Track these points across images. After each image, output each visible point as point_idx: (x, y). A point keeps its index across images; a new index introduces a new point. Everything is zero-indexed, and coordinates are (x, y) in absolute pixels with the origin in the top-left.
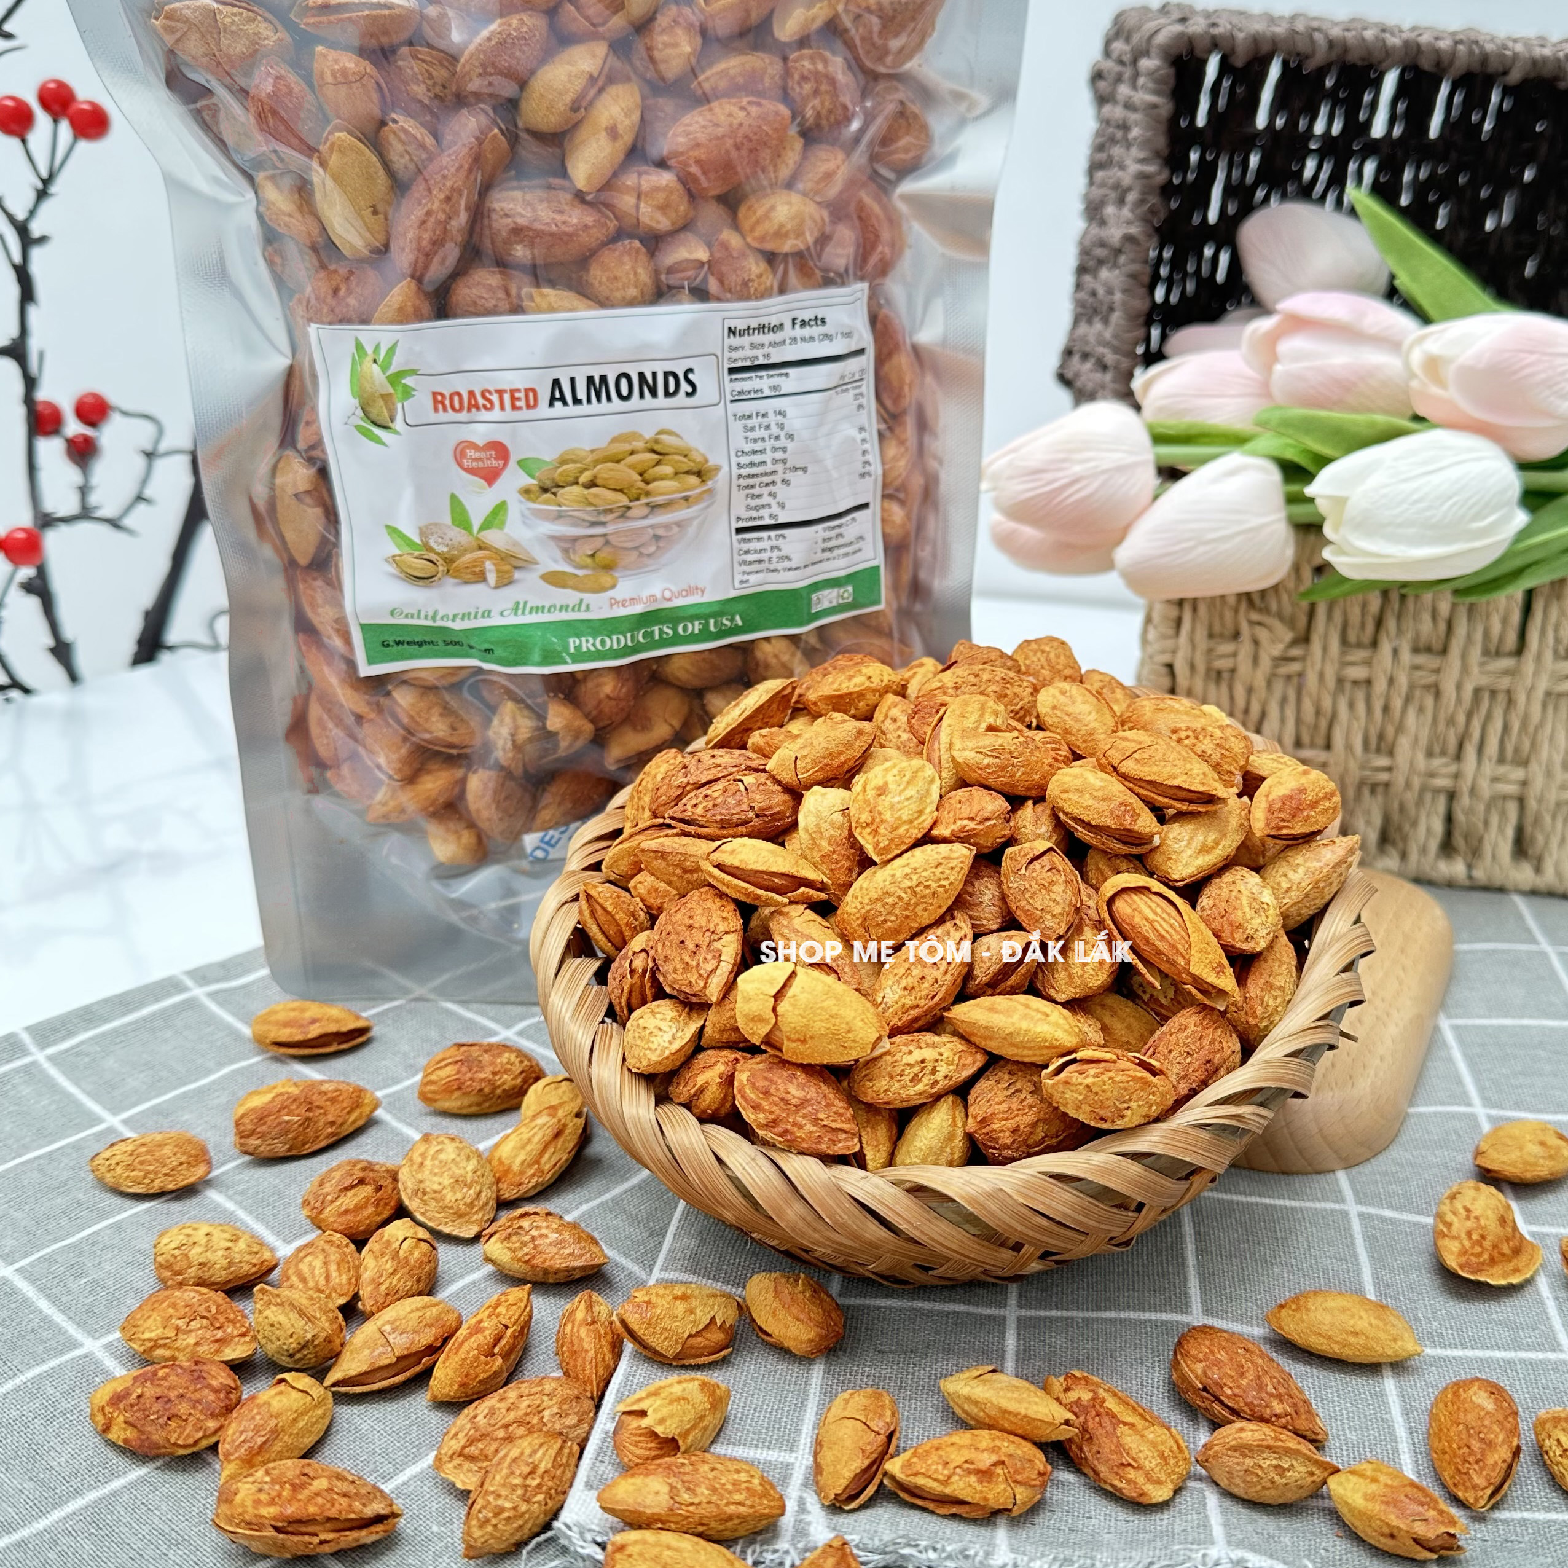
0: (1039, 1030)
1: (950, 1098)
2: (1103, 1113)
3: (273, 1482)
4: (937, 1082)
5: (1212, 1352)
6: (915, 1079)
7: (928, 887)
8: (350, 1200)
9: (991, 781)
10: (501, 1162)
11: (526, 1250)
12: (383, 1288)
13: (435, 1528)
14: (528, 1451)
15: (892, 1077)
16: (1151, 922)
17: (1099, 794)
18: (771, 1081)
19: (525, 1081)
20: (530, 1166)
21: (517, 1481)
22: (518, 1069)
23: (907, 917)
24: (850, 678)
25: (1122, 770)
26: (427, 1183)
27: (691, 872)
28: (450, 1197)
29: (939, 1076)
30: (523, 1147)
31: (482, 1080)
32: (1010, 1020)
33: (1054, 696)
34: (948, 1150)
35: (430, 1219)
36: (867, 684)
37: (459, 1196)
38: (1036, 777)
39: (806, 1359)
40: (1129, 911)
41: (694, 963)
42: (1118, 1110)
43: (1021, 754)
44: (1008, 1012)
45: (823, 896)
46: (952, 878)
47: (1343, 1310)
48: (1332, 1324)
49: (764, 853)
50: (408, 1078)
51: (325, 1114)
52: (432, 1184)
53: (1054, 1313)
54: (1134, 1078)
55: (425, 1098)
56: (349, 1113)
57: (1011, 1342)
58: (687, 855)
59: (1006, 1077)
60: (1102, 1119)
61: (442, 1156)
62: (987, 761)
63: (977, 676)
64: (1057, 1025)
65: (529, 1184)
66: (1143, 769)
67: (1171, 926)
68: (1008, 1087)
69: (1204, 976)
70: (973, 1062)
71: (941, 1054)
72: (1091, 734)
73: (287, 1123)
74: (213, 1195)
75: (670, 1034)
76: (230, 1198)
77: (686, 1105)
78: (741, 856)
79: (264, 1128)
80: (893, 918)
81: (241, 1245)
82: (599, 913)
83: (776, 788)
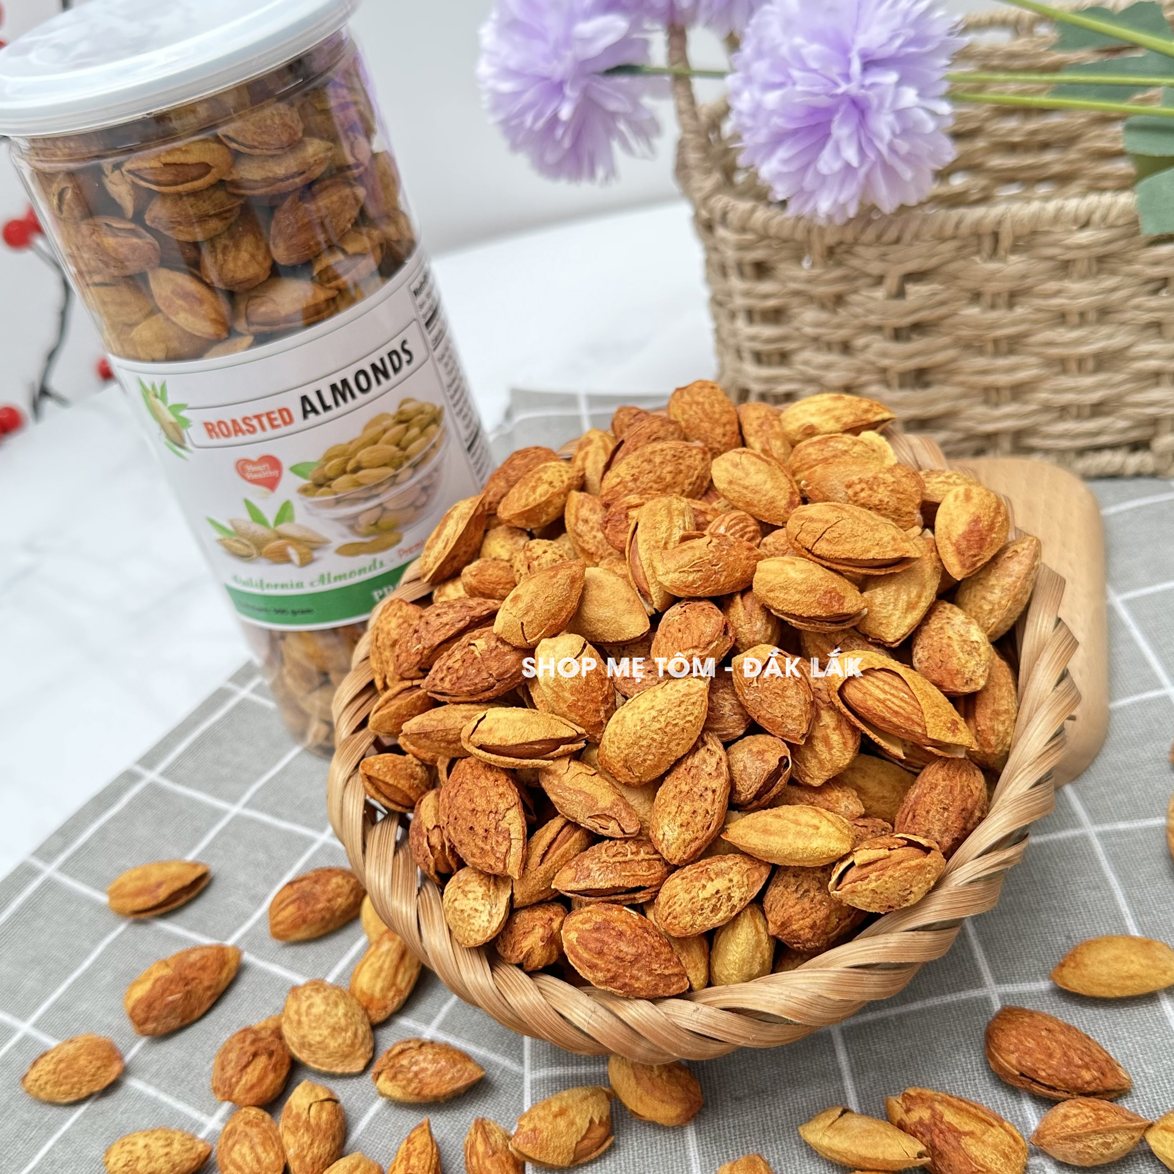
0: (814, 845)
1: (748, 912)
2: (889, 903)
4: (734, 906)
5: (1021, 1042)
6: (715, 909)
7: (676, 725)
8: (252, 1075)
10: (363, 993)
11: (413, 1085)
12: (308, 1159)
15: (693, 913)
16: (883, 702)
17: (803, 587)
19: (356, 896)
20: (389, 989)
22: (347, 889)
23: (663, 754)
24: (534, 489)
25: (818, 551)
26: (310, 1037)
27: (455, 742)
28: (333, 1044)
29: (735, 901)
30: (378, 976)
31: (323, 909)
32: (785, 841)
33: (727, 470)
34: (759, 955)
35: (322, 1065)
36: (551, 490)
37: (340, 1040)
38: (738, 575)
39: (678, 1128)
40: (860, 695)
41: (488, 848)
42: (902, 896)
43: (719, 560)
44: (781, 833)
45: (580, 745)
46: (696, 712)
47: (1116, 959)
48: (1109, 974)
49: (519, 724)
50: (255, 910)
51: (201, 982)
52: (314, 1037)
53: (869, 1016)
54: (910, 868)
55: (277, 936)
56: (220, 973)
58: (446, 731)
59: (792, 880)
60: (890, 907)
61: (314, 1011)
62: (691, 578)
63: (650, 461)
64: (828, 836)
65: (393, 1004)
66: (835, 548)
67: (902, 699)
68: (796, 891)
69: (942, 738)
70: (760, 876)
71: (731, 880)
72: (772, 503)
73: (172, 1002)
74: (134, 1084)
75: (487, 912)
76: (149, 1082)
77: (520, 966)
78: (499, 734)
79: (155, 1013)
80: (651, 757)
81: (176, 1146)
82: (383, 788)
83: (507, 648)
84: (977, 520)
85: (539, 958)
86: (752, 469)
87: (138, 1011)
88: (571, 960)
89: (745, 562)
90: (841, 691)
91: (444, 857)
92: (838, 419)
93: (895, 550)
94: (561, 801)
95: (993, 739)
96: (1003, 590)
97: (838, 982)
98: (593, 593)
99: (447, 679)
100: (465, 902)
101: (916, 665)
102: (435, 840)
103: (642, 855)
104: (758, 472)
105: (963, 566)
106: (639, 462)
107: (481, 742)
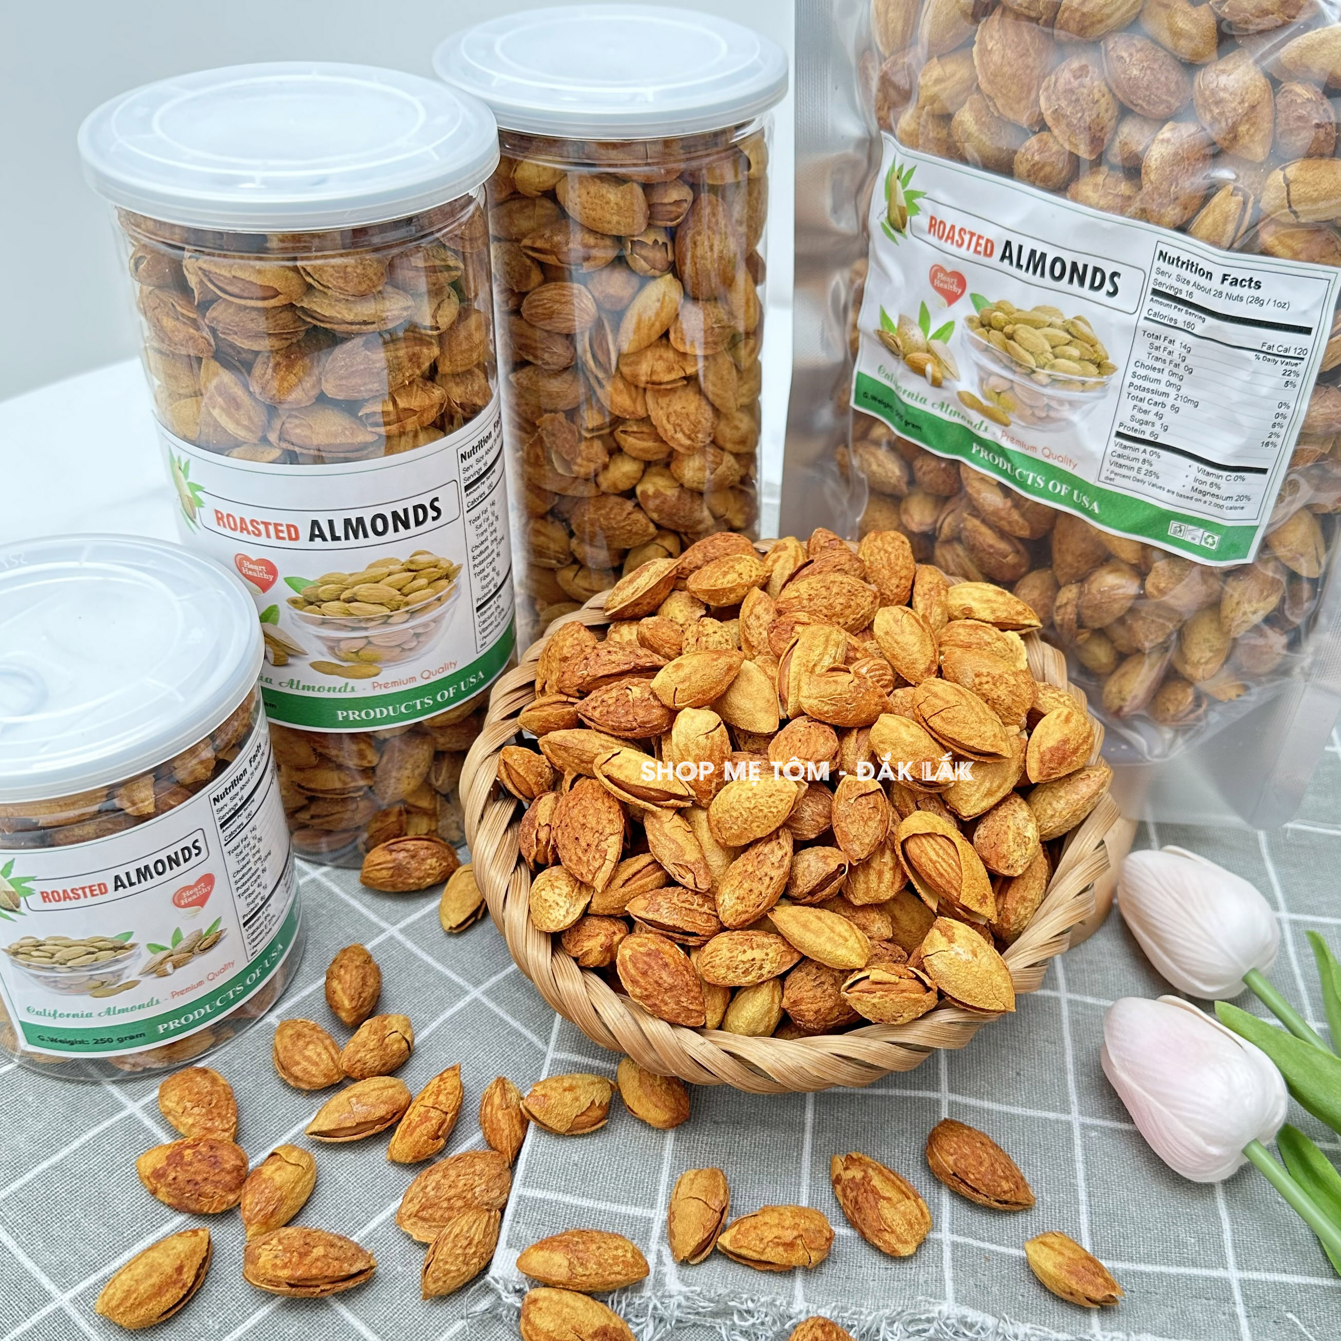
0: (839, 953)
1: (771, 983)
2: (882, 1018)
3: (285, 1250)
4: (761, 975)
6: (746, 972)
13: (399, 1268)
14: (465, 1229)
15: (728, 969)
16: (934, 863)
17: (909, 749)
21: (459, 1251)
23: (746, 829)
24: (725, 574)
25: (932, 724)
27: (586, 763)
29: (764, 971)
32: (818, 941)
33: (888, 621)
34: (767, 1019)
36: (739, 580)
38: (864, 716)
39: (662, 1131)
40: (918, 851)
41: (585, 859)
42: (894, 1017)
44: (818, 934)
45: (687, 803)
46: (781, 808)
54: (909, 998)
58: (583, 751)
59: (814, 971)
60: (881, 1020)
62: (825, 708)
64: (853, 949)
66: (946, 726)
67: (949, 864)
68: (814, 980)
69: (970, 906)
70: (789, 961)
71: (767, 954)
72: (914, 663)
75: (565, 909)
78: (626, 772)
80: (737, 828)
82: (514, 775)
83: (656, 703)
84: (1066, 741)
85: (594, 959)
86: (908, 630)
88: (620, 970)
89: (873, 708)
90: (903, 844)
91: (546, 851)
92: (993, 611)
93: (992, 746)
94: (655, 841)
95: (1013, 918)
96: (1067, 803)
97: (821, 1062)
98: (742, 683)
99: (599, 710)
100: (551, 894)
101: (975, 839)
102: (543, 835)
103: (705, 909)
104: (912, 634)
105: (1041, 773)
107: (610, 773)
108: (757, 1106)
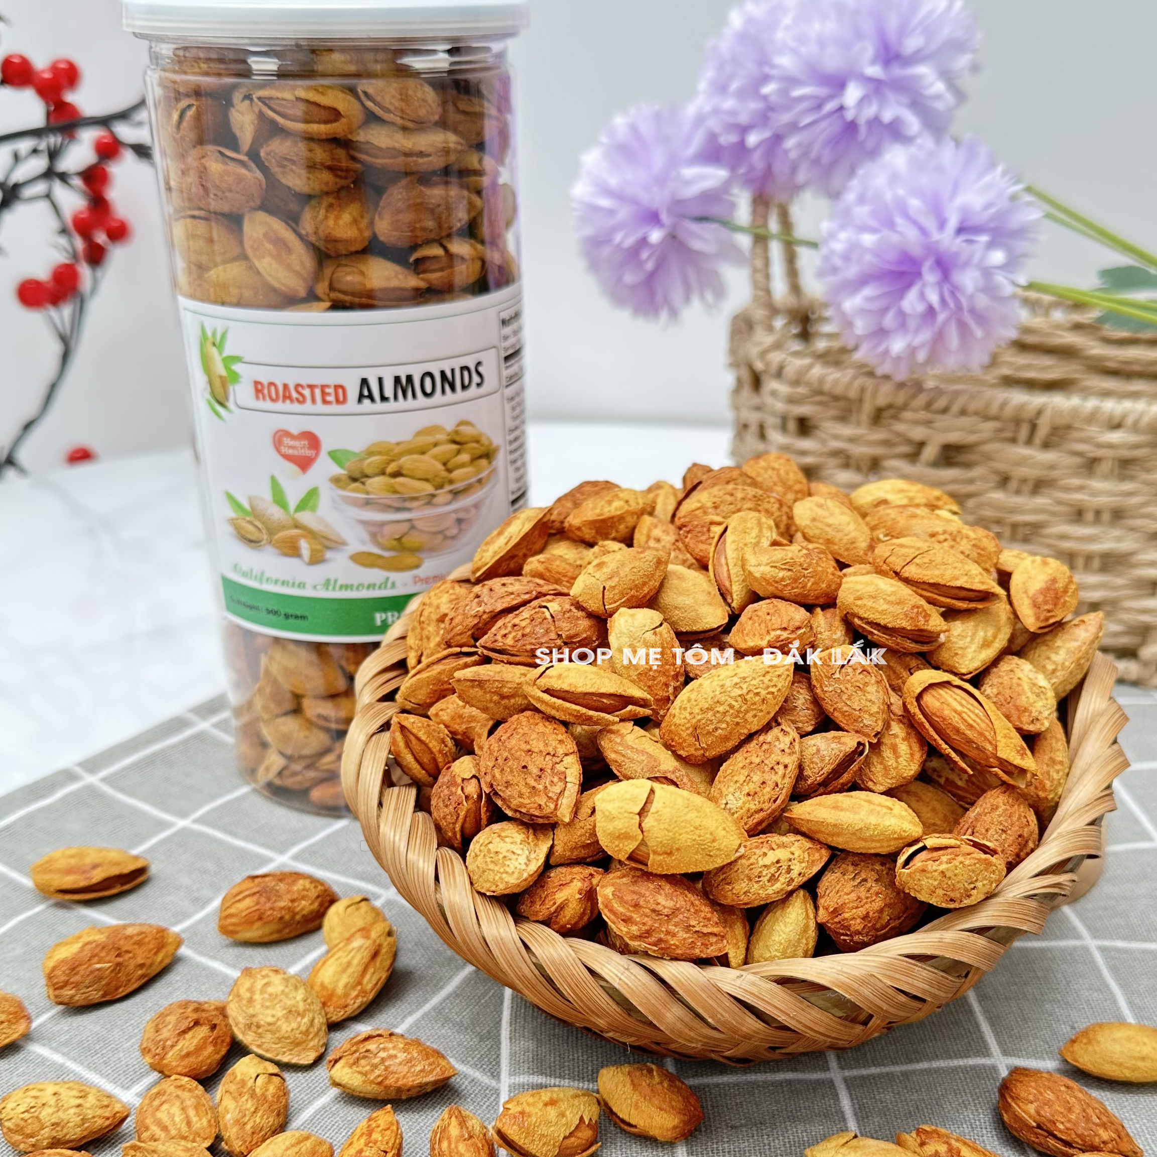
0: (887, 823)
1: (802, 894)
2: (952, 895)
4: (792, 880)
5: (1041, 1093)
6: (773, 879)
7: (757, 694)
8: (190, 1042)
9: (786, 593)
10: (323, 987)
11: (377, 1072)
12: (248, 1127)
15: (750, 879)
16: (959, 714)
17: (892, 598)
18: (640, 894)
19: (321, 905)
20: (353, 987)
22: (313, 894)
23: (738, 724)
24: (610, 502)
25: (906, 575)
26: (261, 1017)
27: (508, 697)
28: (285, 1027)
29: (794, 874)
30: (344, 971)
31: (282, 908)
32: (857, 816)
33: (811, 509)
34: (804, 941)
35: (267, 1051)
36: (626, 507)
37: (294, 1025)
38: (825, 587)
39: (669, 1145)
40: (937, 704)
41: (541, 787)
42: (966, 890)
43: (810, 565)
44: (854, 809)
45: (647, 712)
46: (780, 685)
47: (1130, 1039)
48: (1122, 1052)
50: (197, 912)
51: (134, 957)
52: (265, 1017)
53: (873, 1070)
54: (979, 860)
55: (225, 930)
56: (156, 953)
57: (846, 1103)
58: (503, 682)
59: (851, 868)
60: (952, 900)
61: (270, 990)
62: (781, 574)
63: (732, 495)
64: (902, 817)
65: (355, 1004)
66: (925, 572)
67: (977, 715)
68: (854, 878)
69: (1011, 759)
71: (792, 853)
72: (853, 543)
73: (99, 969)
74: (36, 1049)
75: (524, 856)
76: (56, 1050)
77: (547, 923)
78: (569, 682)
79: (77, 978)
80: (724, 726)
81: (91, 1100)
83: (580, 614)
84: (1054, 581)
85: (571, 914)
86: (837, 511)
87: (58, 972)
89: (831, 577)
90: (919, 698)
91: (478, 809)
93: (983, 583)
94: (619, 758)
95: (1048, 784)
96: (1068, 651)
98: (673, 582)
99: (510, 636)
102: (471, 789)
104: (842, 514)
105: (1038, 619)
106: (721, 493)
107: (547, 686)
108: (777, 1102)
